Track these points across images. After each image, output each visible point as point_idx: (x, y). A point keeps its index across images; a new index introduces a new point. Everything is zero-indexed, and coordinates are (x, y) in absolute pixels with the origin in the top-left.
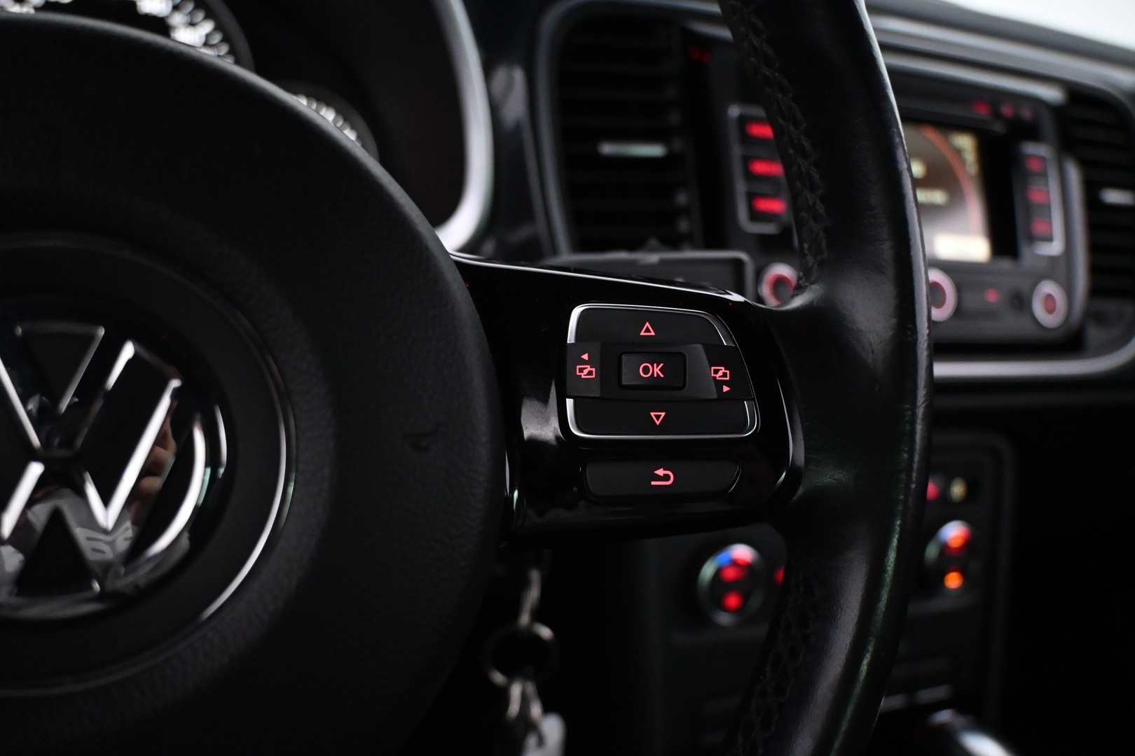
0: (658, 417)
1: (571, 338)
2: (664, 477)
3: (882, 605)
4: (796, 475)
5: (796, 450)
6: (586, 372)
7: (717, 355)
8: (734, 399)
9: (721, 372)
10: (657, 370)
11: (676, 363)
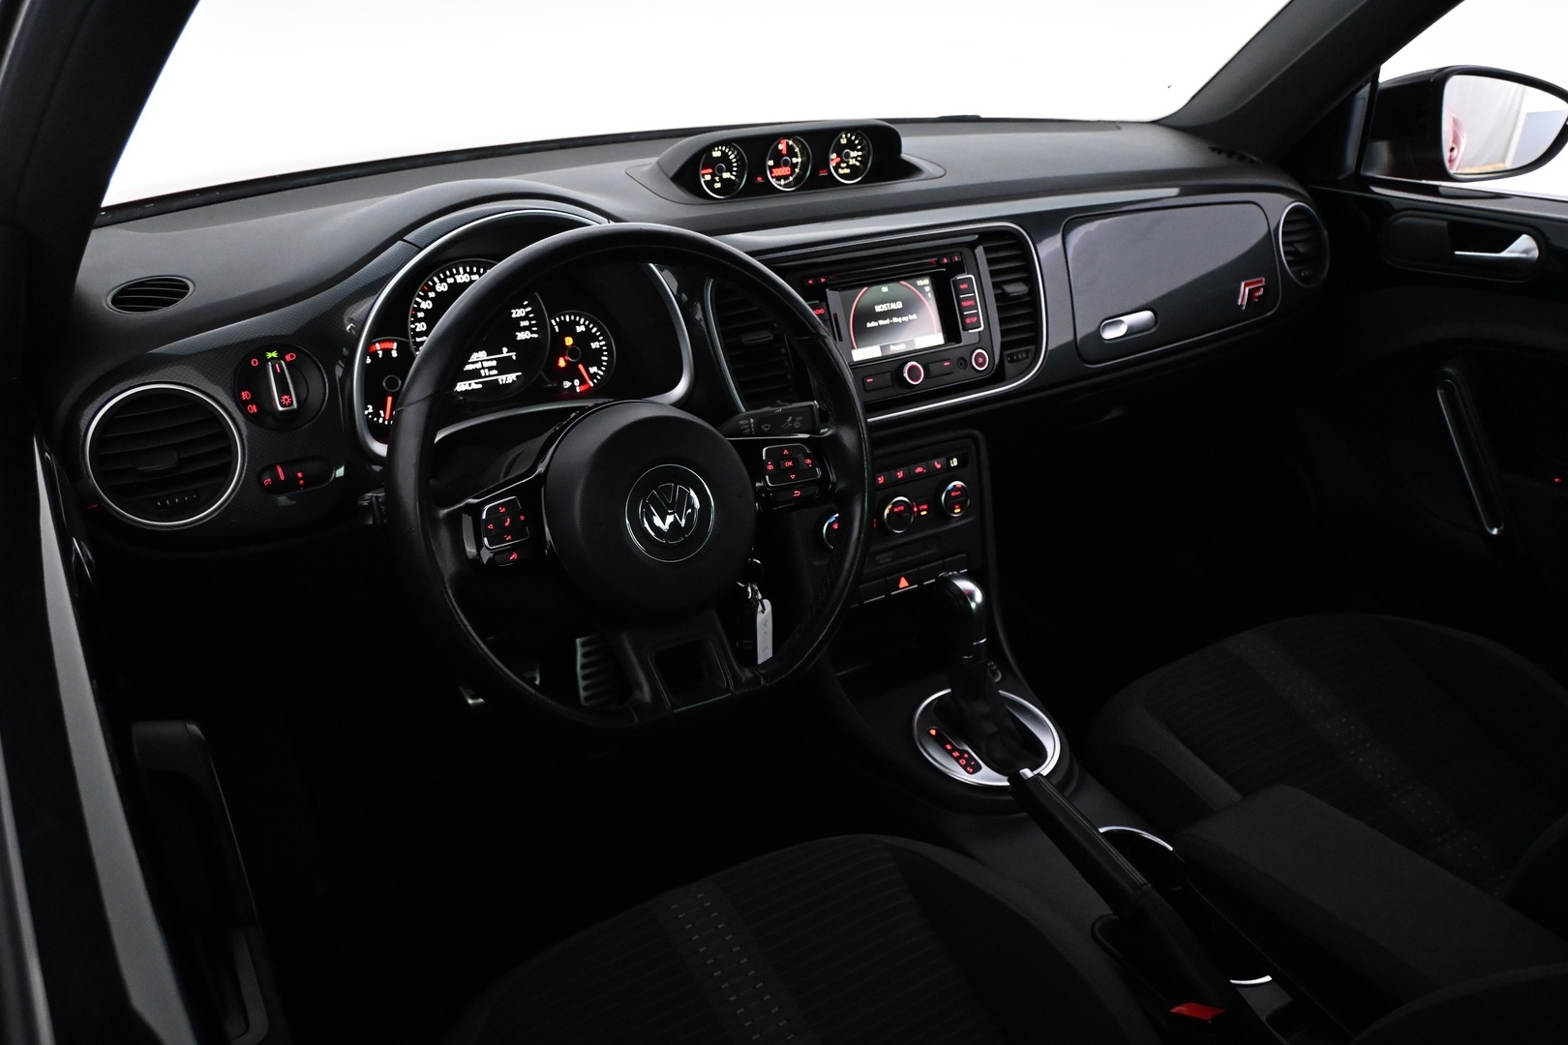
0: (793, 477)
1: (764, 458)
2: (797, 493)
3: (865, 518)
4: (835, 485)
5: (833, 477)
6: (770, 467)
7: (807, 456)
8: (814, 468)
9: (809, 461)
10: (790, 464)
11: (795, 460)
